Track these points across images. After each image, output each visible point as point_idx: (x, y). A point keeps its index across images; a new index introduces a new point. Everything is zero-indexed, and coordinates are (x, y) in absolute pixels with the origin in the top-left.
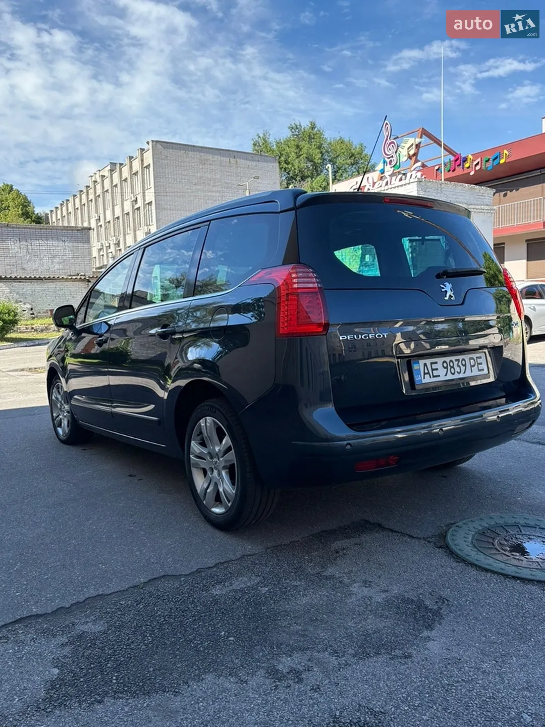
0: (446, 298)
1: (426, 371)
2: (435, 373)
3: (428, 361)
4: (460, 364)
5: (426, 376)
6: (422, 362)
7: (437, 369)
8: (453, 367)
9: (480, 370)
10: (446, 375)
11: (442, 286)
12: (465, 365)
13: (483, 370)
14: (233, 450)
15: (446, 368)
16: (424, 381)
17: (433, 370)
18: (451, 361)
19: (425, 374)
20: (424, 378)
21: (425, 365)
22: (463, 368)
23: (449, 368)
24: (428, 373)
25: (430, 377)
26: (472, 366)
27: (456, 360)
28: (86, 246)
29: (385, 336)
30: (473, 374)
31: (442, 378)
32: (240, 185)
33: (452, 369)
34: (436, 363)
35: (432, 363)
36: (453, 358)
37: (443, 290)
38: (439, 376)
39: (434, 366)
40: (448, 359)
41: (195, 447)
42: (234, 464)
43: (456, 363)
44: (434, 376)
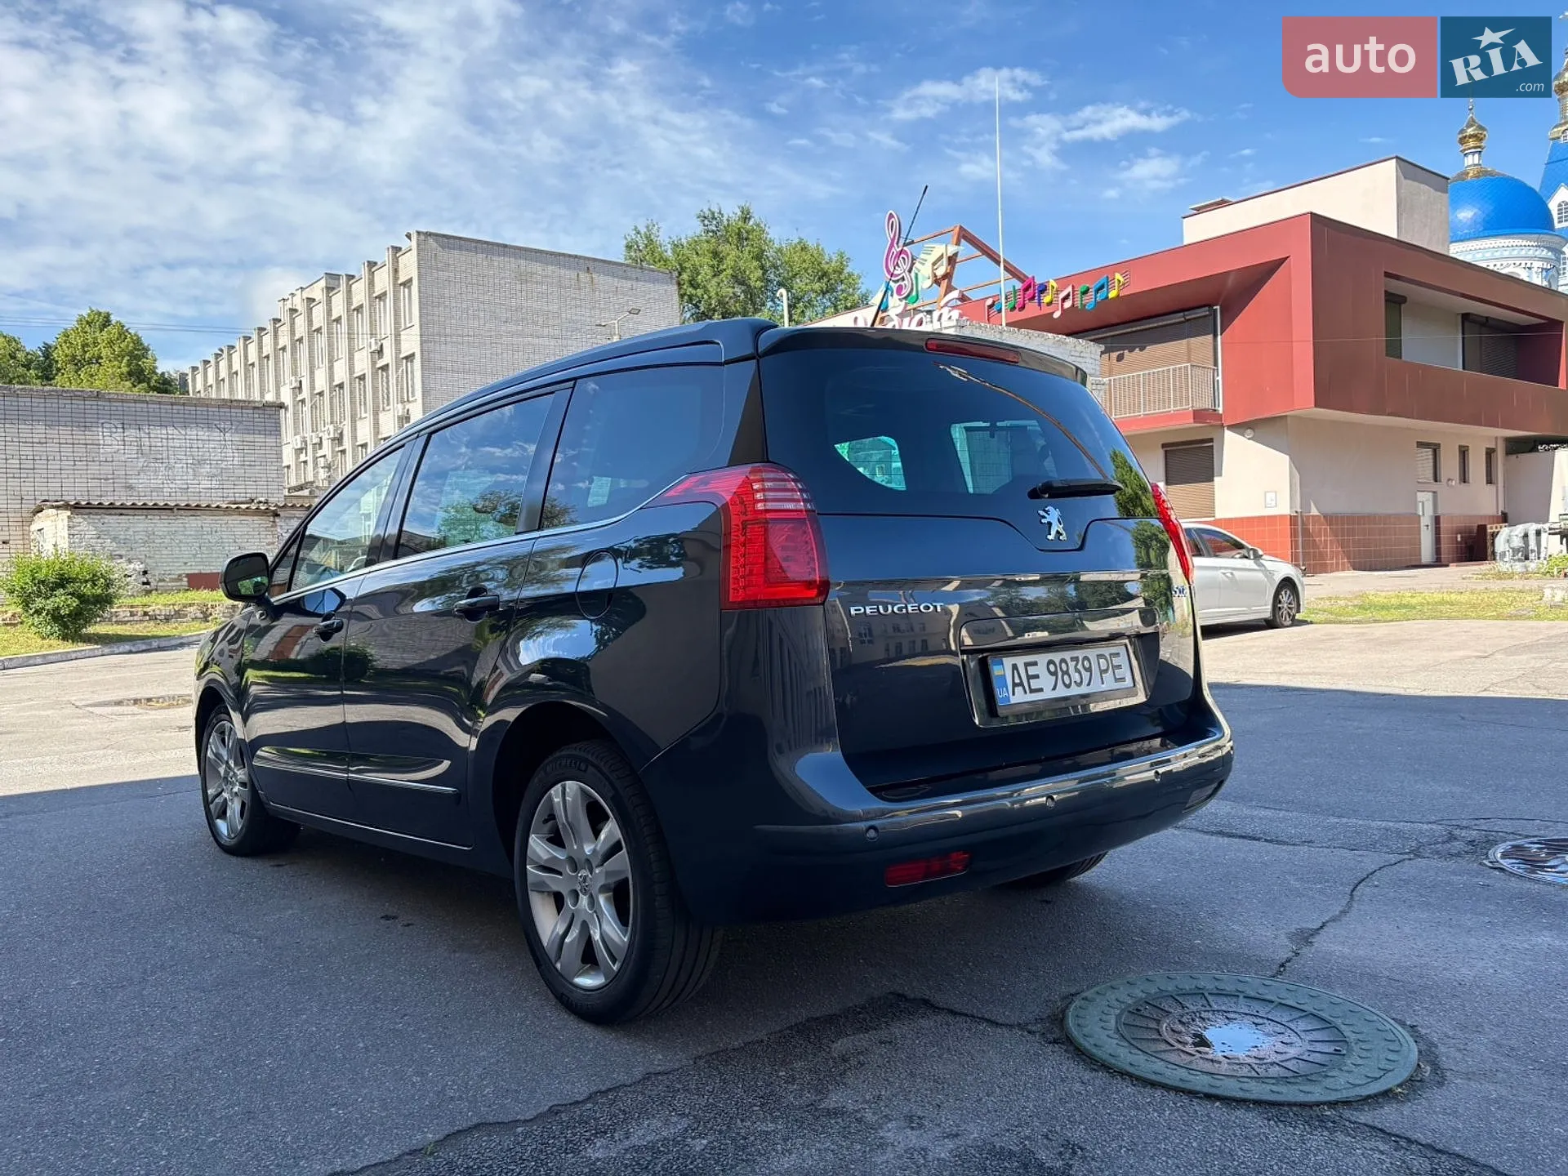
0: (1050, 537)
1: (1017, 680)
2: (1035, 684)
3: (1020, 661)
4: (1080, 666)
5: (1016, 689)
6: (1008, 662)
7: (1037, 677)
8: (1067, 673)
9: (1117, 680)
10: (1054, 689)
11: (1042, 513)
12: (1089, 670)
13: (1123, 679)
14: (624, 850)
15: (1054, 674)
16: (1013, 700)
17: (1029, 677)
18: (1063, 661)
19: (1015, 685)
20: (1014, 694)
21: (1015, 667)
22: (1086, 675)
23: (1060, 674)
24: (1021, 684)
25: (1025, 692)
26: (1103, 672)
27: (1072, 659)
28: (271, 440)
29: (939, 609)
30: (1104, 687)
31: (1048, 694)
32: (600, 325)
33: (1066, 677)
34: (1035, 664)
35: (1027, 665)
36: (1067, 655)
37: (1043, 521)
38: (1041, 690)
39: (1032, 671)
40: (1056, 657)
41: (538, 847)
42: (627, 880)
43: (1072, 664)
44: (1032, 691)
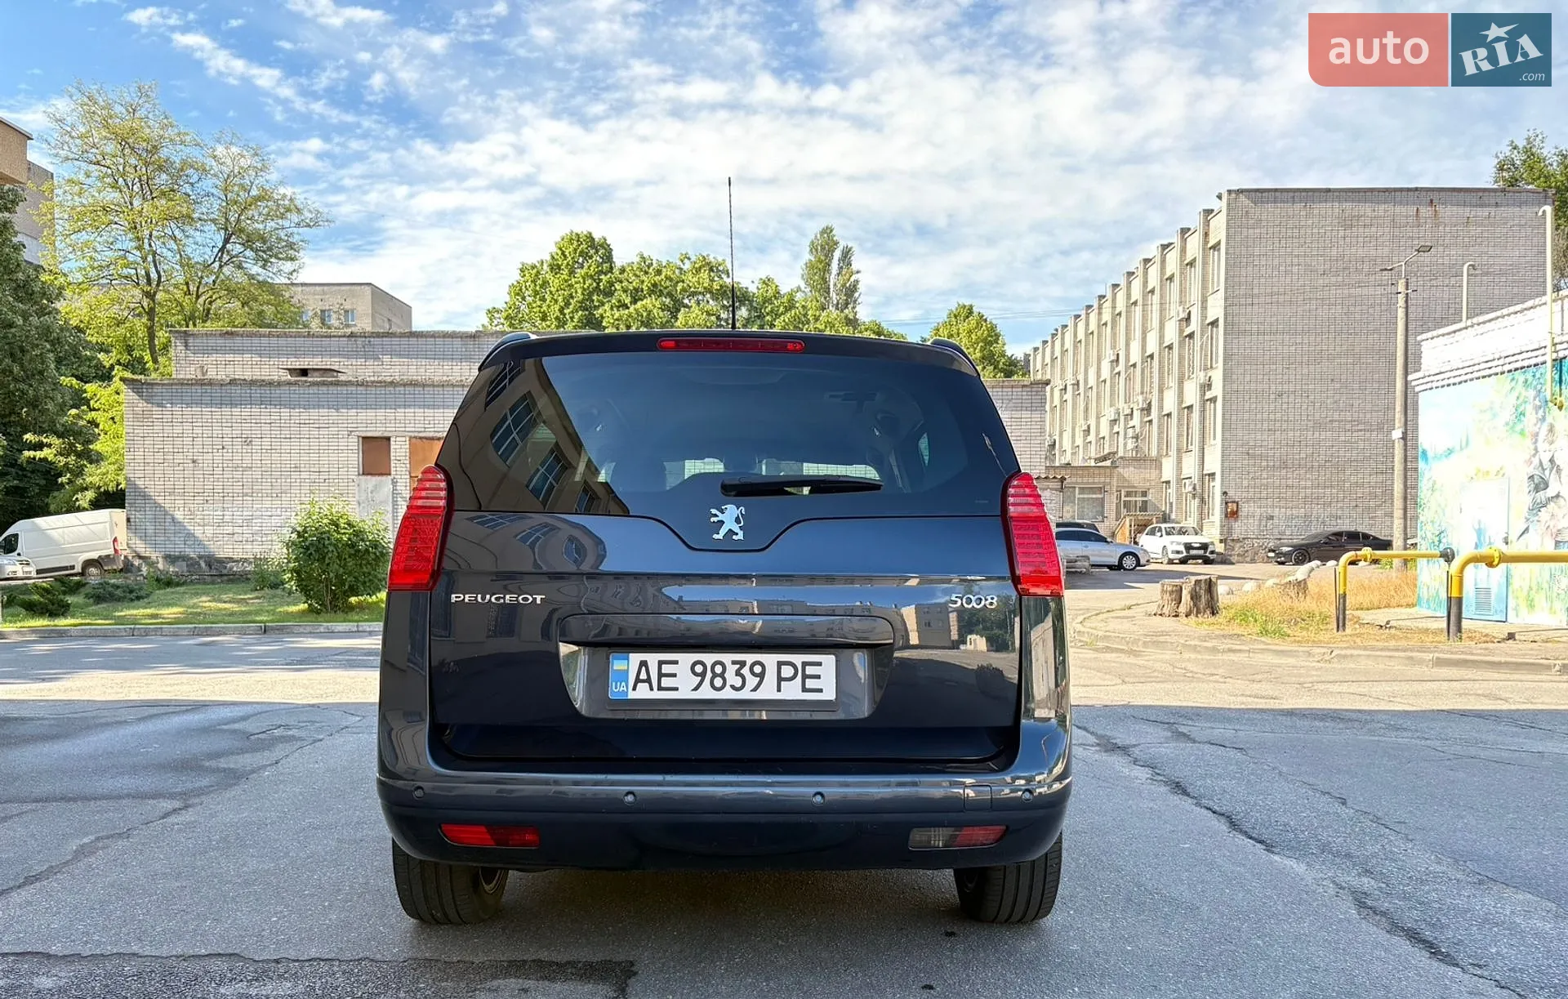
0: (716, 536)
1: (643, 676)
2: (666, 682)
3: (653, 659)
4: (745, 671)
5: (639, 685)
6: (635, 658)
7: (673, 675)
8: (719, 675)
9: (806, 690)
10: (696, 689)
11: (714, 511)
12: (760, 675)
13: (819, 691)
15: (700, 675)
16: (632, 695)
17: (661, 675)
18: (719, 663)
19: (638, 680)
20: (634, 689)
21: (644, 664)
23: (709, 675)
24: (648, 680)
25: (652, 689)
26: (780, 679)
27: (734, 663)
29: (538, 602)
31: (685, 693)
32: (1386, 270)
33: (717, 680)
34: (674, 663)
35: (661, 663)
36: (727, 658)
37: (713, 519)
38: (676, 689)
39: (666, 669)
40: (709, 658)
43: (732, 667)
44: (660, 688)
